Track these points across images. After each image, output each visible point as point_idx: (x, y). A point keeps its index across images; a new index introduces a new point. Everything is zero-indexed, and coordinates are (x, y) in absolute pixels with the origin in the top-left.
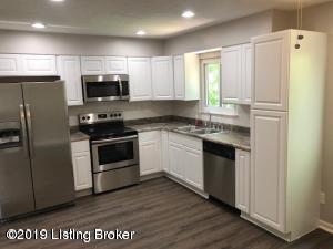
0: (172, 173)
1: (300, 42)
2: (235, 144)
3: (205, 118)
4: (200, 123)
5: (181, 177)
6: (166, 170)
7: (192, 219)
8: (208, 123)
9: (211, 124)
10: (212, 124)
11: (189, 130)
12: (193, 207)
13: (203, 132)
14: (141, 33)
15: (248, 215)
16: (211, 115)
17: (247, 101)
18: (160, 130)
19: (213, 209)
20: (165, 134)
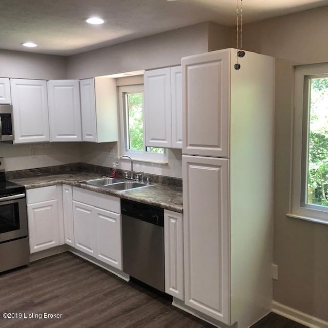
0: (78, 246)
1: (241, 61)
2: (163, 204)
3: (126, 167)
4: (118, 174)
5: (90, 252)
6: (69, 242)
7: (106, 313)
8: (130, 173)
9: (133, 175)
10: (135, 174)
11: (103, 183)
12: (106, 295)
13: (122, 187)
14: (30, 45)
15: (182, 302)
16: (132, 162)
17: (179, 144)
18: (62, 184)
19: (135, 297)
20: (67, 190)
